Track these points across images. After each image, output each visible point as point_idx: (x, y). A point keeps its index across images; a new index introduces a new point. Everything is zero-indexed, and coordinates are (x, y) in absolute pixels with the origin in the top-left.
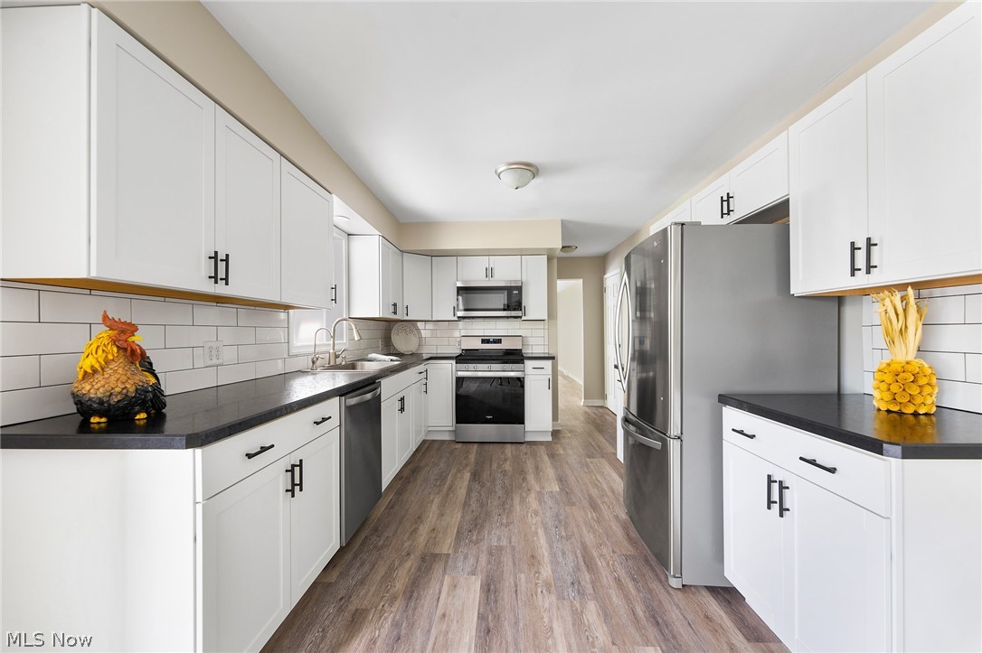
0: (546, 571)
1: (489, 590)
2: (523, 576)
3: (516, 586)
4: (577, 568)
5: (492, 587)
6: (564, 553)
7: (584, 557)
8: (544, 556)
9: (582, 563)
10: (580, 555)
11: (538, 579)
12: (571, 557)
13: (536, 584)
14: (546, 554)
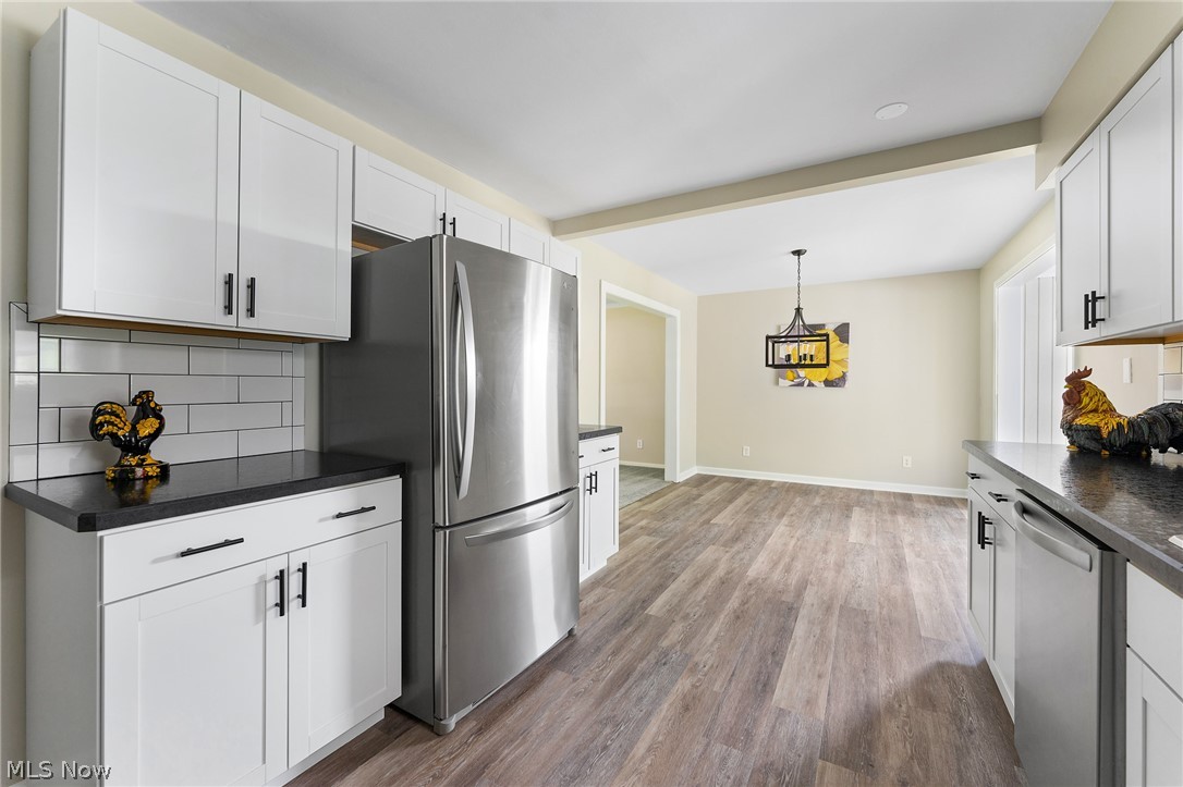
0: (684, 684)
1: (765, 686)
2: (716, 688)
3: (730, 681)
4: (643, 676)
5: (760, 687)
6: (640, 699)
7: (620, 687)
8: (671, 705)
9: (631, 680)
10: (623, 690)
11: (699, 680)
12: (635, 693)
13: (705, 675)
14: (665, 706)
